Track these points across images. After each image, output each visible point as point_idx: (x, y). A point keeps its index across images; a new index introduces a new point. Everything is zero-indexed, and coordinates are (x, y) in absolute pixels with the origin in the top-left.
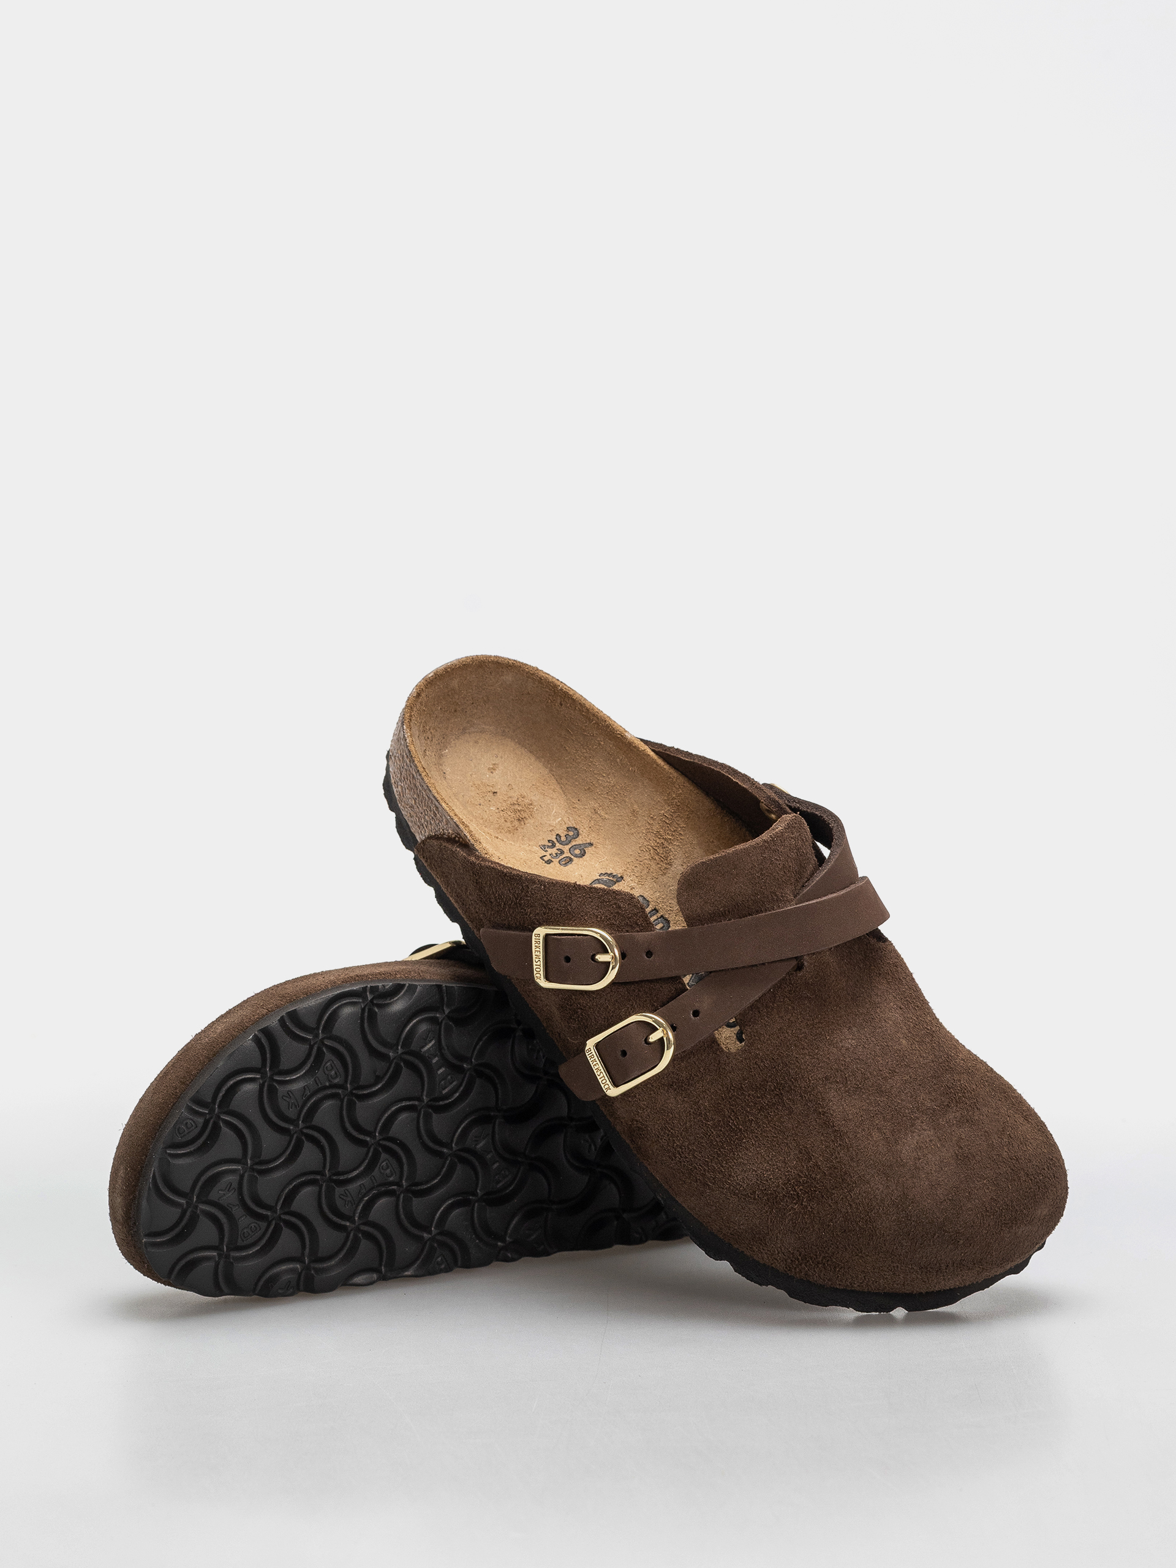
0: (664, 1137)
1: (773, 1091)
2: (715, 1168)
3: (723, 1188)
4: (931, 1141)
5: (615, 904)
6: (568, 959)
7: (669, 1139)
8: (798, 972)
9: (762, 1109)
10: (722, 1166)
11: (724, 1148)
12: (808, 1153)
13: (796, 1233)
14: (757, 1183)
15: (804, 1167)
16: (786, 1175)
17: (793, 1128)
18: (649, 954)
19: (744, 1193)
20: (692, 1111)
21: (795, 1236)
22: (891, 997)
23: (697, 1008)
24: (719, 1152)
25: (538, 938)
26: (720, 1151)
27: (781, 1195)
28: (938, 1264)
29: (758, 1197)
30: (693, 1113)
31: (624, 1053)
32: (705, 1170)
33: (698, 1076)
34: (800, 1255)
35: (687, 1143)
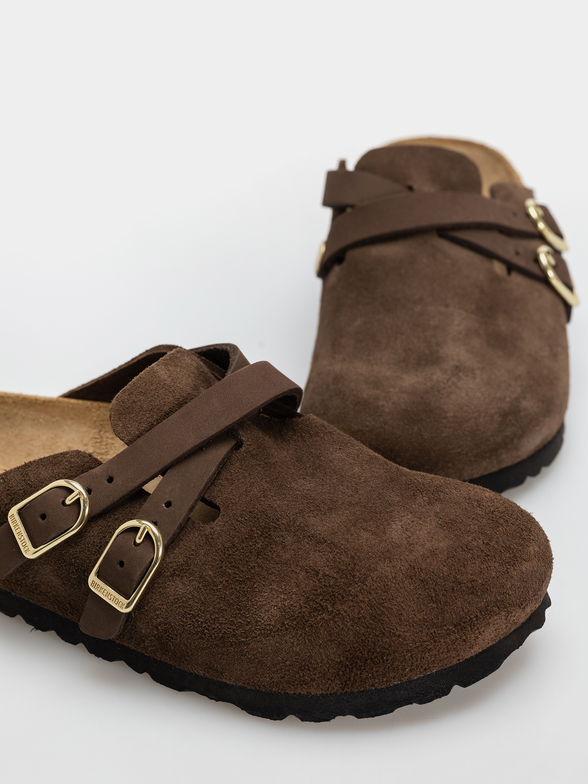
0: (187, 622)
1: (261, 536)
2: (241, 623)
3: (256, 637)
4: (413, 522)
5: (66, 461)
6: (43, 517)
7: (193, 622)
8: (241, 449)
9: (258, 554)
10: (247, 618)
11: (241, 601)
12: (313, 570)
13: (335, 640)
14: (282, 615)
15: (316, 582)
16: (303, 595)
17: (292, 557)
18: (110, 480)
19: (275, 630)
20: (201, 585)
21: (335, 643)
22: (328, 446)
23: (168, 500)
24: (239, 607)
25: (13, 518)
26: (239, 605)
27: (307, 613)
28: (468, 617)
29: (289, 625)
30: (202, 586)
31: (122, 564)
32: (234, 630)
33: (192, 555)
34: (347, 660)
35: (209, 616)
